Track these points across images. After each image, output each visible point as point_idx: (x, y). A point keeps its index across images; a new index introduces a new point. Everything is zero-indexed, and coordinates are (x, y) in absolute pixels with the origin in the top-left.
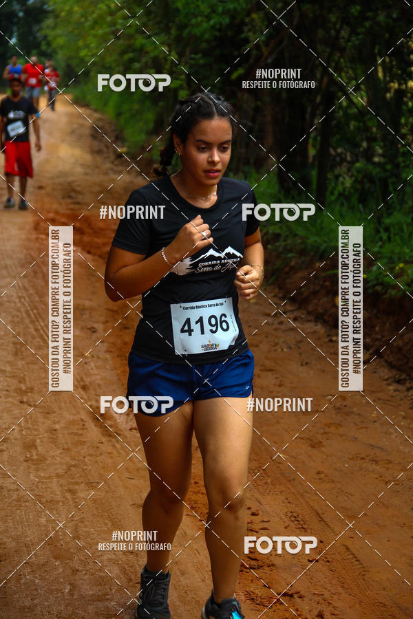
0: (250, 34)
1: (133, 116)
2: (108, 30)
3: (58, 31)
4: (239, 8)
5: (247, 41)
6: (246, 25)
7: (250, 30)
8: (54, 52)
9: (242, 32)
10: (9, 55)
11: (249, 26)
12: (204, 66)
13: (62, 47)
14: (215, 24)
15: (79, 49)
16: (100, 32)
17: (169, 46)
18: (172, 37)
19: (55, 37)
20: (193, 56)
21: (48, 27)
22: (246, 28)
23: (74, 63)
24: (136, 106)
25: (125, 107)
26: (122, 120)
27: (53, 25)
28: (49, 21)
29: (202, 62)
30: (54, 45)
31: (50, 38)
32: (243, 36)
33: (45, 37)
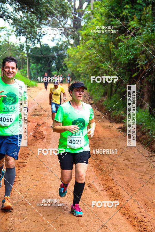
0: (139, 62)
1: (96, 91)
2: (88, 61)
3: (70, 62)
4: (137, 53)
5: (138, 64)
6: (138, 59)
7: (139, 61)
8: (67, 69)
9: (136, 61)
10: (52, 70)
11: (139, 59)
12: (123, 73)
13: (71, 67)
14: (128, 58)
15: (77, 68)
16: (86, 62)
17: (111, 66)
18: (112, 63)
19: (68, 64)
20: (119, 69)
21: (66, 61)
22: (138, 60)
23: (74, 73)
24: (97, 87)
25: (93, 87)
26: (92, 92)
27: (68, 60)
28: (66, 59)
29: (122, 71)
30: (68, 67)
31: (66, 65)
32: (136, 62)
33: (65, 64)
